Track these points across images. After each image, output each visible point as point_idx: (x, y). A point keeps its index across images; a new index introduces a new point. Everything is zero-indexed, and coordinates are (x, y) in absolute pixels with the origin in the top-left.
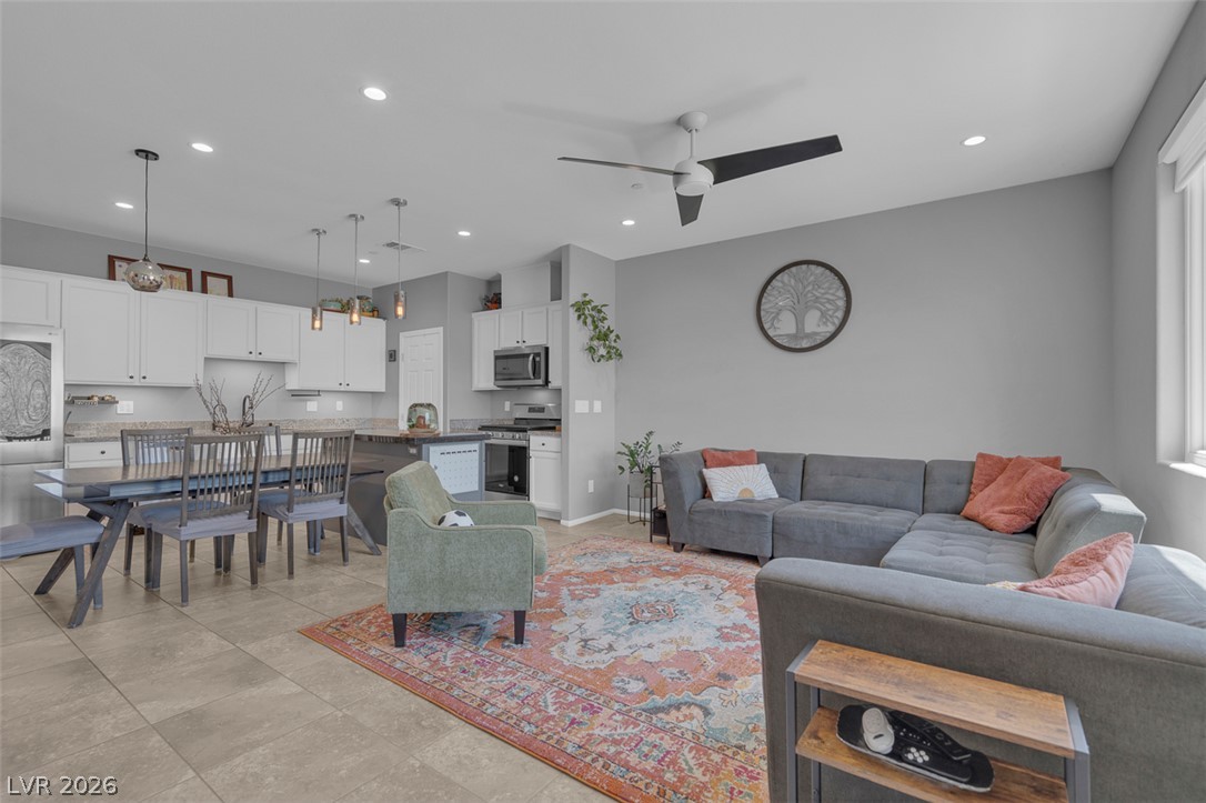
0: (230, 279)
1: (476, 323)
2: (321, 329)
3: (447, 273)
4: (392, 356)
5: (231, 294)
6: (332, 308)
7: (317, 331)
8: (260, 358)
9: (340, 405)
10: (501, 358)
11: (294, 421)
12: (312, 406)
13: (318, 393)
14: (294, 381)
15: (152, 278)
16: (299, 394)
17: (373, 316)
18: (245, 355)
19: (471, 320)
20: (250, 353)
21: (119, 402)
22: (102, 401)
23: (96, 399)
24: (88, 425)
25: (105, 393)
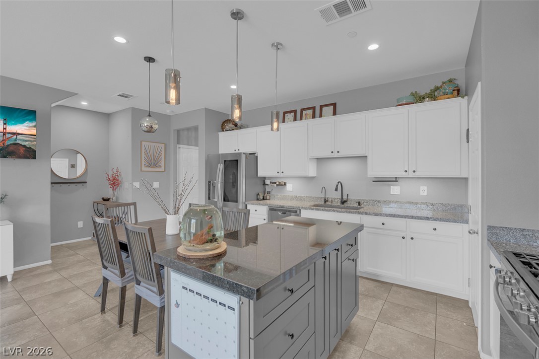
9: (423, 190)
12: (395, 190)
13: (396, 180)
15: (146, 125)
20: (332, 152)
21: (287, 185)
22: (280, 184)
23: (277, 183)
24: (277, 195)
25: (281, 181)
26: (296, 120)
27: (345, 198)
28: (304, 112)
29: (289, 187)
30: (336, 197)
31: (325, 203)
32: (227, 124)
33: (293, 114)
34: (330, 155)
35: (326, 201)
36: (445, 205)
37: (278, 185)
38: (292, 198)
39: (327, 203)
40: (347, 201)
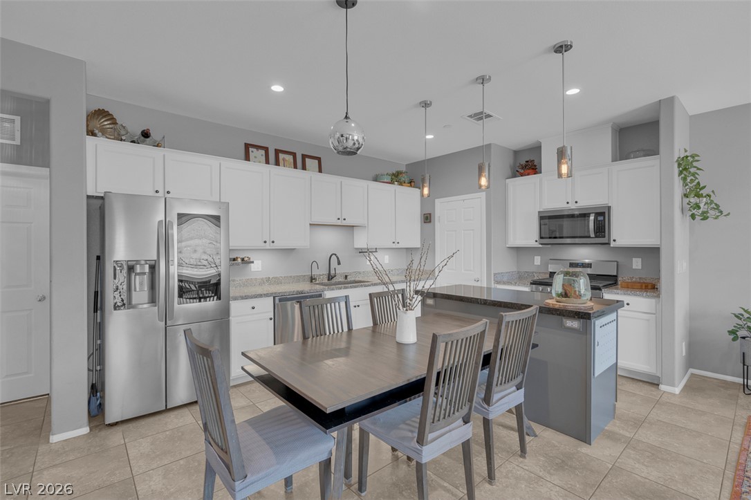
0: (319, 159)
1: (510, 188)
3: (490, 144)
4: (427, 218)
5: (320, 171)
6: (385, 180)
8: (344, 223)
10: (547, 218)
11: (360, 273)
16: (363, 252)
17: (411, 186)
18: (334, 221)
19: (506, 186)
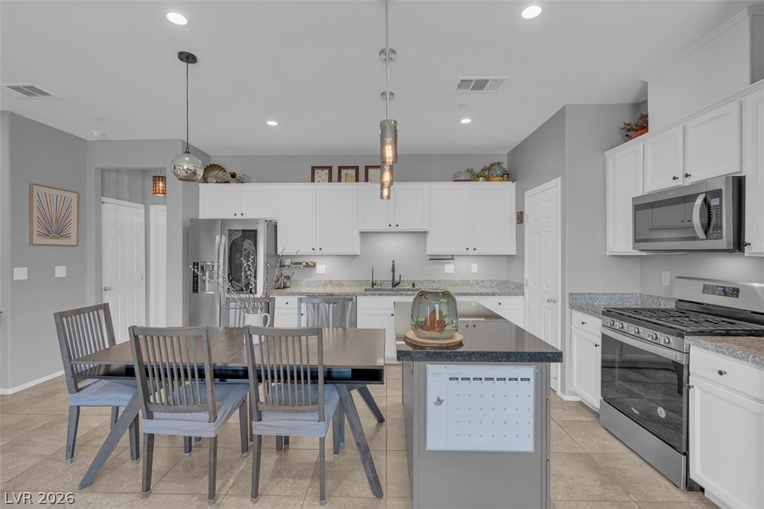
1: (610, 165)
2: (389, 197)
4: (520, 218)
6: (462, 178)
7: (386, 201)
8: (398, 229)
9: (474, 267)
10: (642, 207)
11: (434, 282)
12: (449, 268)
13: (452, 258)
14: (433, 248)
16: (436, 259)
17: (503, 180)
19: (605, 160)
20: (390, 226)
21: (317, 266)
22: (307, 265)
23: (304, 264)
24: (302, 281)
25: (309, 260)
26: (331, 182)
27: (397, 279)
28: (344, 172)
29: (321, 268)
30: (385, 280)
31: (373, 287)
32: (214, 171)
33: (327, 171)
34: (387, 228)
35: (373, 284)
36: (492, 281)
37: (304, 266)
38: (326, 284)
39: (375, 287)
40: (399, 283)
